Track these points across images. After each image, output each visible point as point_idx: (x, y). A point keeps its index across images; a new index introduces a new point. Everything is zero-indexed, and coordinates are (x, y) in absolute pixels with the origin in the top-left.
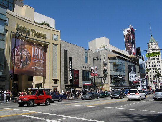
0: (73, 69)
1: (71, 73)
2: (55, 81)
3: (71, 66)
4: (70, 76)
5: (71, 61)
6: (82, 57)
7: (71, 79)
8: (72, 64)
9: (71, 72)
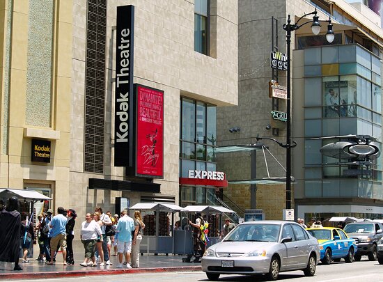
0: (136, 81)
1: (124, 105)
2: (39, 151)
3: (124, 64)
4: (118, 122)
5: (125, 33)
6: (180, 15)
7: (122, 139)
8: (130, 49)
9: (124, 98)
